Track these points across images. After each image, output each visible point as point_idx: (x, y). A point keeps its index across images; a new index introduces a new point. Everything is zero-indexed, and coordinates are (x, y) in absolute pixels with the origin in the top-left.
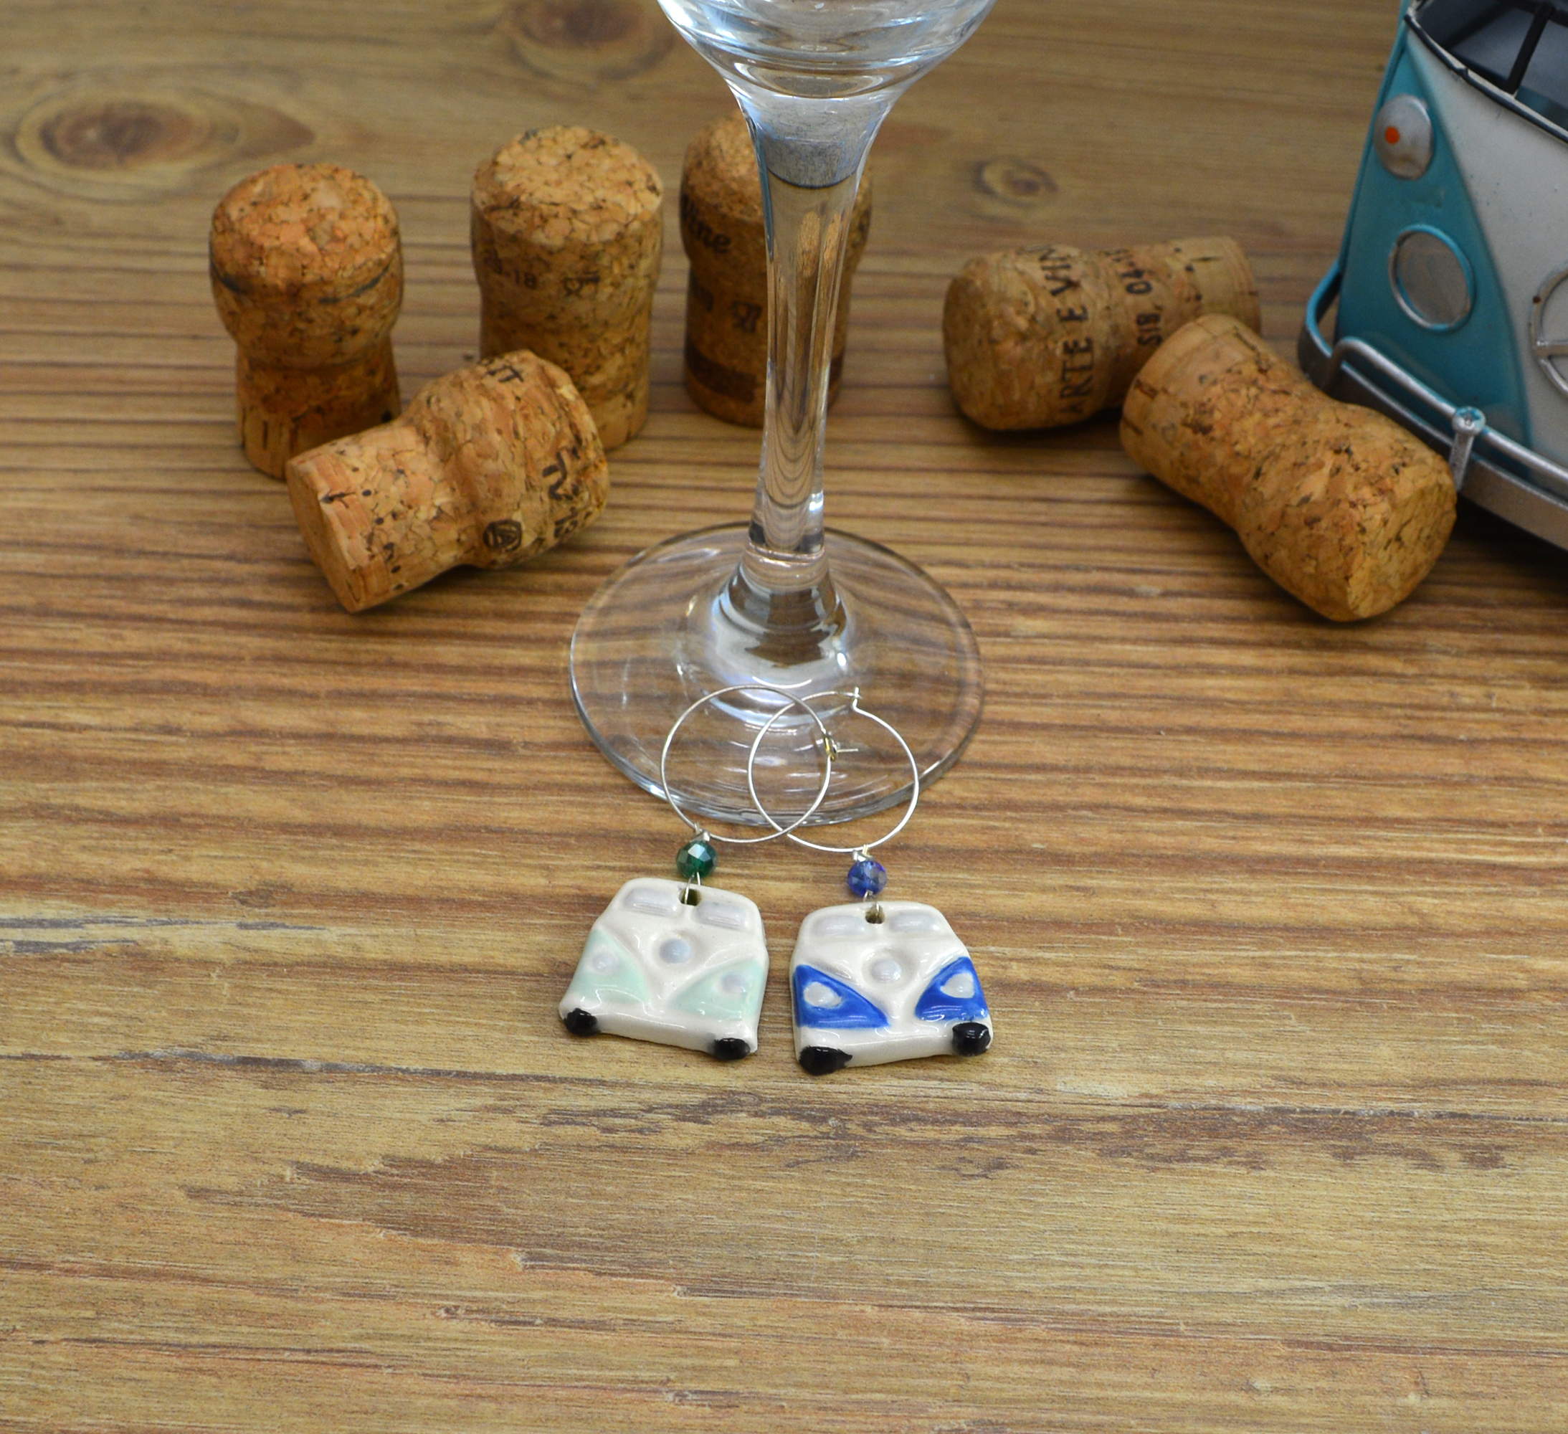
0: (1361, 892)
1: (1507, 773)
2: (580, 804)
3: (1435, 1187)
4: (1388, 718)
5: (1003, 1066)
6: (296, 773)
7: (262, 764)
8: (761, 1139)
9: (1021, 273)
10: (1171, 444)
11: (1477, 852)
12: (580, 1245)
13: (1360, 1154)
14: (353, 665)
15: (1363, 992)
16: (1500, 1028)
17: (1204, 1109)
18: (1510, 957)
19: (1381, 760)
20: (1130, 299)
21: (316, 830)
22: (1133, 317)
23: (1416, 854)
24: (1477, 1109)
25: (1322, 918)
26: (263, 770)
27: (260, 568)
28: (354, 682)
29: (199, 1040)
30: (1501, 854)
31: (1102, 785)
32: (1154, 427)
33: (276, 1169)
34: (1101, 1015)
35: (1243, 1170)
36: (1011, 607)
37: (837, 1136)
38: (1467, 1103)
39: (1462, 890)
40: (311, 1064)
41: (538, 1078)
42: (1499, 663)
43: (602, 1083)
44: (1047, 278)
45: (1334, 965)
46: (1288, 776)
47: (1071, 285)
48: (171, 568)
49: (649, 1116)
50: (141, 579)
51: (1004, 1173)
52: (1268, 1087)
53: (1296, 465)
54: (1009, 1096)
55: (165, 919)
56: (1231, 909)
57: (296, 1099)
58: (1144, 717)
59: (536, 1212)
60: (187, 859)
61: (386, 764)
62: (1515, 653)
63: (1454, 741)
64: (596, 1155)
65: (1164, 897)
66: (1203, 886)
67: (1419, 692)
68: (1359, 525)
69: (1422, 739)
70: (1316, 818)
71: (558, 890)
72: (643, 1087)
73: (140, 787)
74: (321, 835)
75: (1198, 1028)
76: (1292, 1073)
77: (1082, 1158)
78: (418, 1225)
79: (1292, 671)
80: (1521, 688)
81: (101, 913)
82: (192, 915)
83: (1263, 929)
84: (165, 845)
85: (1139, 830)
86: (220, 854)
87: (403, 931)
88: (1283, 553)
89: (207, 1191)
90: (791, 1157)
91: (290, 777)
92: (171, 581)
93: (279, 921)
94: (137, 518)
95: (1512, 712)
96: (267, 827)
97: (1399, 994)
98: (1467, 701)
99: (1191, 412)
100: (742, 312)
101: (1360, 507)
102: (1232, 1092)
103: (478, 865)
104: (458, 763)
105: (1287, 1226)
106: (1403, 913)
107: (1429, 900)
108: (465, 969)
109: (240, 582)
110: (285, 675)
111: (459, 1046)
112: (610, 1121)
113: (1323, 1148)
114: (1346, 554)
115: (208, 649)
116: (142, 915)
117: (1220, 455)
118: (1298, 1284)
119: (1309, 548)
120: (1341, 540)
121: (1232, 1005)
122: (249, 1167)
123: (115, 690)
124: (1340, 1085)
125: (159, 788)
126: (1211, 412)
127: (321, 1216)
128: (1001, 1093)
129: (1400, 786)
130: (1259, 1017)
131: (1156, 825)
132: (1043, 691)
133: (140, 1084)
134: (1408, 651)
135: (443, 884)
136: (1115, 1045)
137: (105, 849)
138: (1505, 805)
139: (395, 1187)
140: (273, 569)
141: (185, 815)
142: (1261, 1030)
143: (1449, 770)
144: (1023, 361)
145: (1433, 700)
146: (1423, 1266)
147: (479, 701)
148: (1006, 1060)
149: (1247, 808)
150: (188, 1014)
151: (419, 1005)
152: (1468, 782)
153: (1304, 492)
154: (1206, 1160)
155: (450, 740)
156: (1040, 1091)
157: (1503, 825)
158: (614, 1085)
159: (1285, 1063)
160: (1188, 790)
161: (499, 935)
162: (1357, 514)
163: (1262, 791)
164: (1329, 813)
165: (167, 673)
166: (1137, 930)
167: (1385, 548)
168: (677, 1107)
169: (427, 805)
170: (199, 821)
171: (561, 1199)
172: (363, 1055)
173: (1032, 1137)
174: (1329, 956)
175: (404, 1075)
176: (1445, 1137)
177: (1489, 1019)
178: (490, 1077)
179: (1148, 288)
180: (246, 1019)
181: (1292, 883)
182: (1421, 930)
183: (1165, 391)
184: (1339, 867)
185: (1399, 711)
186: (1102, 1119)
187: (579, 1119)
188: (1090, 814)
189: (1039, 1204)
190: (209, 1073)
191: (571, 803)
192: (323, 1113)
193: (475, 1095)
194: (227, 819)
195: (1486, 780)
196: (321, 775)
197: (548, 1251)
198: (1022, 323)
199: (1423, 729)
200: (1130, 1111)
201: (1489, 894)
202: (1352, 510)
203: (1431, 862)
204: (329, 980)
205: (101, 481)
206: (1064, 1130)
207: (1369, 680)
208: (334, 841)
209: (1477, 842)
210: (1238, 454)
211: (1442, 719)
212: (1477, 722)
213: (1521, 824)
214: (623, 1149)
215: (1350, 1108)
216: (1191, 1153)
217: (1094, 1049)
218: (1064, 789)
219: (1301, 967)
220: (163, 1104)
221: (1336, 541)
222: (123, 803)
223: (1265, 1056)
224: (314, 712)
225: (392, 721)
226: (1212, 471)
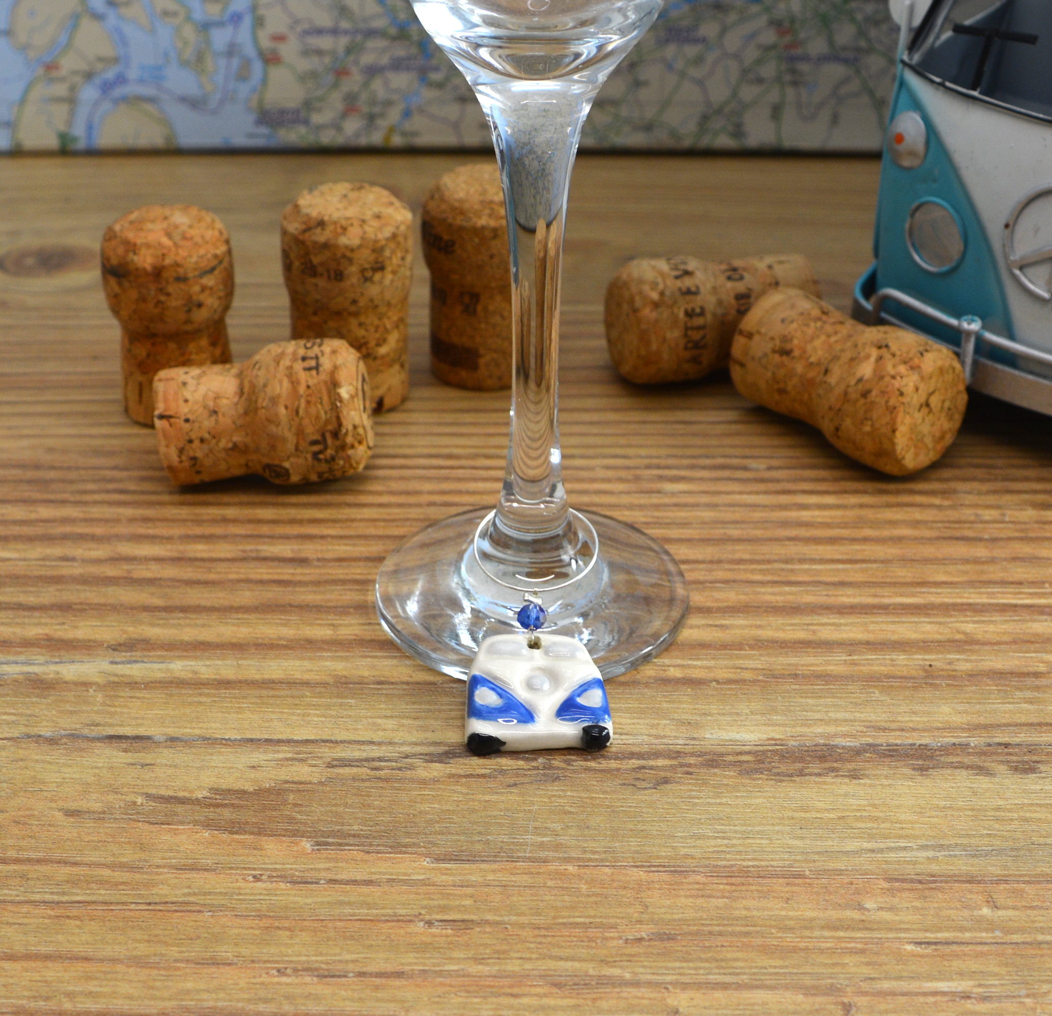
0: (920, 622)
1: (1020, 555)
2: (357, 590)
3: (990, 785)
4: (931, 528)
5: (665, 725)
6: (156, 579)
7: (131, 575)
8: (488, 771)
9: (654, 268)
10: (766, 368)
11: (1002, 598)
12: (354, 836)
13: (933, 768)
14: (198, 522)
15: (926, 677)
16: (1029, 694)
17: (816, 745)
18: (1033, 655)
19: (929, 551)
20: (730, 285)
21: (167, 609)
22: (732, 294)
23: (959, 601)
24: (1017, 740)
25: (895, 637)
26: (131, 578)
27: (135, 473)
28: (198, 531)
29: (78, 726)
30: (1020, 599)
31: (730, 570)
32: (753, 358)
33: (130, 798)
34: (736, 695)
35: (847, 780)
36: (661, 478)
37: (544, 768)
38: (1010, 737)
39: (994, 619)
40: (157, 738)
41: (324, 741)
42: (1007, 498)
43: (372, 743)
44: (672, 269)
45: (905, 663)
46: (864, 561)
47: (687, 273)
48: (72, 475)
49: (406, 760)
50: (52, 481)
51: (669, 786)
52: (862, 732)
53: (852, 359)
54: (671, 742)
55: (58, 660)
56: (826, 634)
57: (148, 758)
58: (759, 533)
59: (322, 817)
60: (76, 627)
61: (219, 573)
62: (1019, 492)
63: (981, 540)
64: (367, 784)
65: (778, 629)
66: (806, 622)
67: (953, 515)
68: (899, 390)
69: (957, 539)
70: (885, 583)
71: (340, 637)
72: (402, 744)
73: (44, 590)
74: (172, 611)
75: (808, 700)
76: (878, 724)
77: (729, 776)
78: (234, 828)
79: (862, 506)
80: (1025, 510)
81: (11, 658)
82: (77, 658)
83: (851, 645)
84: (60, 620)
85: (758, 593)
86: (99, 624)
87: (229, 662)
88: (848, 423)
89: (79, 811)
90: (512, 781)
91: (151, 582)
92: (72, 482)
93: (139, 659)
94: (51, 450)
95: (1019, 523)
96: (133, 608)
97: (954, 677)
98: (988, 518)
99: (778, 342)
100: (467, 299)
101: (898, 378)
102: (835, 735)
103: (284, 625)
104: (271, 571)
105: (881, 812)
106: (952, 633)
107: (971, 625)
108: (273, 682)
109: (120, 481)
110: (149, 528)
111: (267, 724)
112: (377, 764)
113: (907, 766)
114: (892, 412)
115: (96, 516)
116: (41, 659)
117: (799, 368)
118: (893, 845)
119: (866, 412)
120: (887, 402)
121: (832, 687)
122: (111, 797)
123: (30, 539)
124: (914, 730)
125: (58, 590)
126: (791, 340)
127: (162, 824)
128: (665, 741)
129: (944, 564)
130: (852, 693)
131: (769, 590)
132: (685, 521)
133: (34, 753)
134: (944, 493)
135: (258, 636)
136: (747, 711)
137: (17, 624)
138: (1019, 572)
139: (218, 806)
140: (143, 473)
141: (75, 604)
142: (854, 700)
143: (978, 555)
144: (657, 321)
145: (963, 518)
146: (985, 832)
147: (287, 538)
148: (668, 722)
149: (836, 579)
150: (71, 713)
151: (238, 703)
152: (993, 561)
153: (859, 374)
154: (819, 775)
155: (265, 559)
156: (694, 739)
157: (1020, 583)
158: (380, 744)
159: (873, 717)
160: (792, 571)
161: (298, 663)
162: (897, 383)
163: (844, 570)
164: (894, 580)
165: (68, 529)
166: (760, 647)
167: (919, 410)
168: (426, 754)
169: (248, 593)
170: (84, 607)
171: (341, 809)
172: (197, 732)
173: (690, 765)
174: (901, 658)
175: (227, 742)
176: (995, 757)
177: (1021, 689)
178: (289, 742)
179: (741, 278)
180: (112, 714)
181: (869, 619)
182: (966, 642)
183: (758, 332)
184: (903, 609)
185: (940, 525)
186: (741, 753)
187: (354, 763)
188: (722, 585)
189: (696, 804)
190: (83, 745)
191: (350, 590)
192: (166, 765)
193: (278, 752)
194: (105, 605)
195: (1005, 559)
196: (173, 580)
197: (330, 840)
198: (655, 296)
199: (958, 534)
200: (760, 748)
201: (1014, 621)
202: (893, 381)
203: (970, 604)
204: (175, 691)
205: (26, 432)
206: (712, 761)
207: (918, 509)
208: (181, 615)
209: (1003, 593)
210: (811, 364)
211: (969, 528)
212: (994, 528)
213: (1033, 582)
214: (387, 780)
215: (923, 742)
216: (807, 771)
217: (730, 714)
218: (703, 573)
219: (881, 665)
220: (50, 763)
221: (883, 403)
222: (32, 599)
223: (858, 715)
224: (169, 547)
225: (224, 550)
226: (795, 381)
